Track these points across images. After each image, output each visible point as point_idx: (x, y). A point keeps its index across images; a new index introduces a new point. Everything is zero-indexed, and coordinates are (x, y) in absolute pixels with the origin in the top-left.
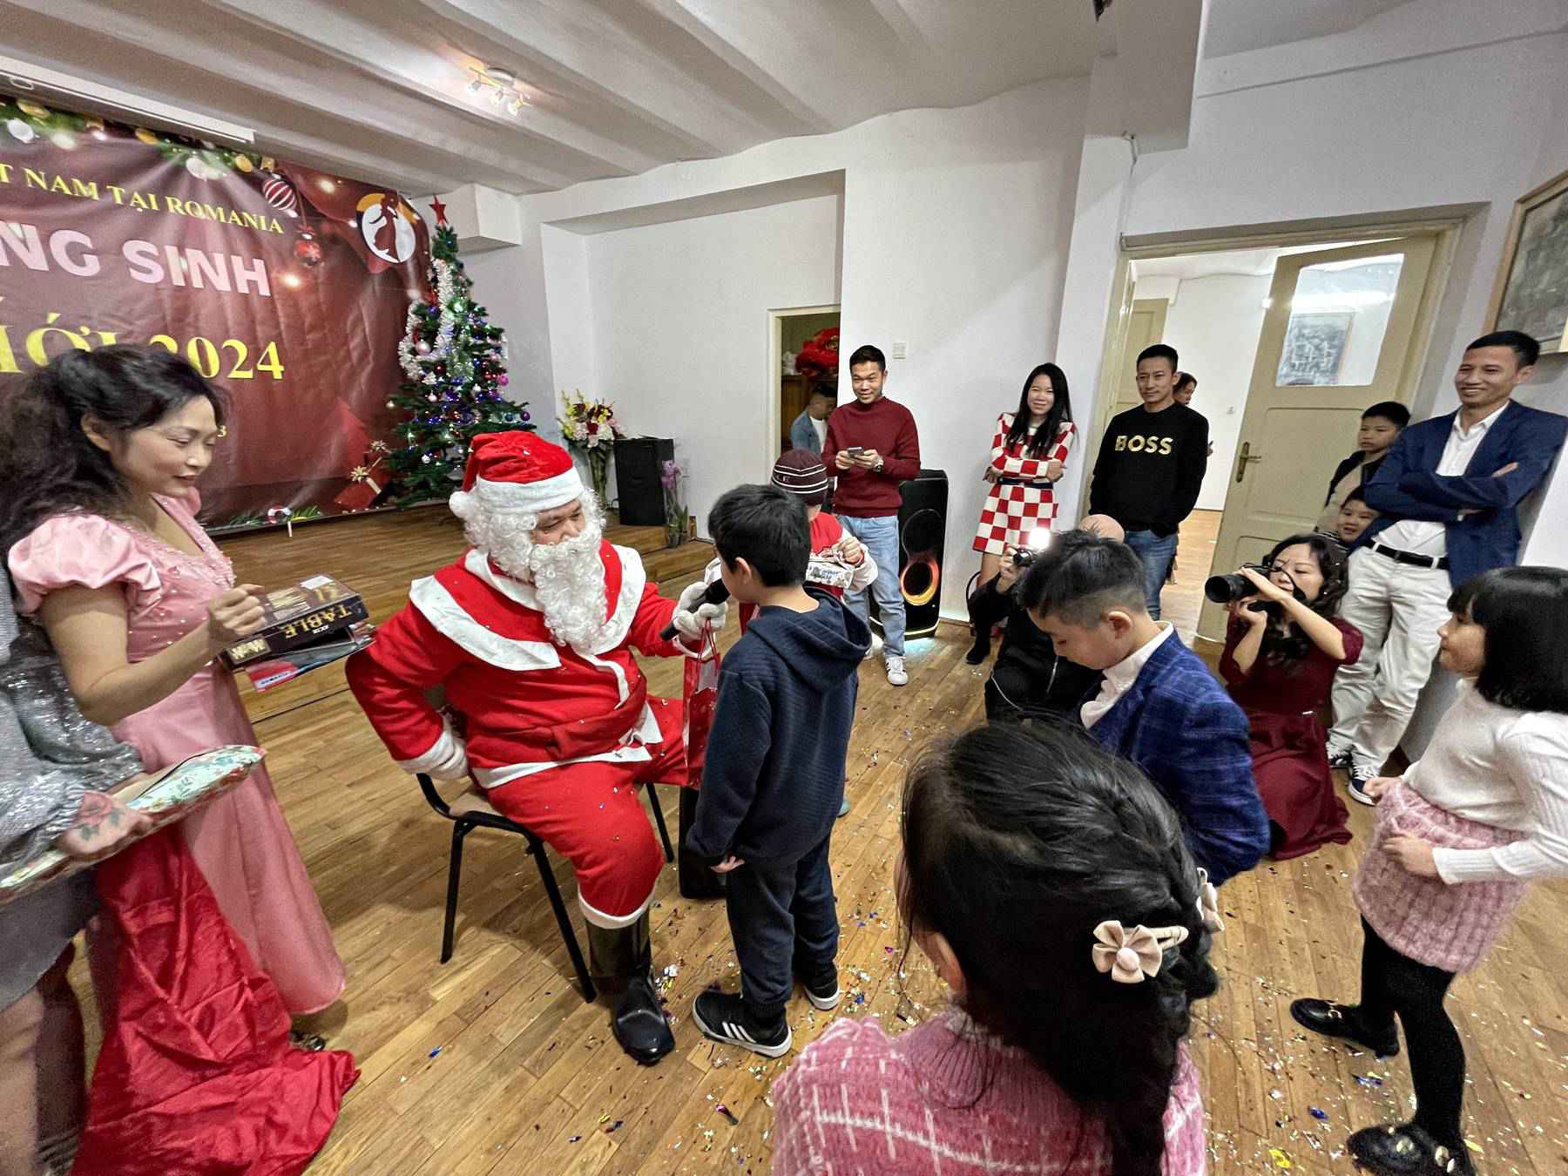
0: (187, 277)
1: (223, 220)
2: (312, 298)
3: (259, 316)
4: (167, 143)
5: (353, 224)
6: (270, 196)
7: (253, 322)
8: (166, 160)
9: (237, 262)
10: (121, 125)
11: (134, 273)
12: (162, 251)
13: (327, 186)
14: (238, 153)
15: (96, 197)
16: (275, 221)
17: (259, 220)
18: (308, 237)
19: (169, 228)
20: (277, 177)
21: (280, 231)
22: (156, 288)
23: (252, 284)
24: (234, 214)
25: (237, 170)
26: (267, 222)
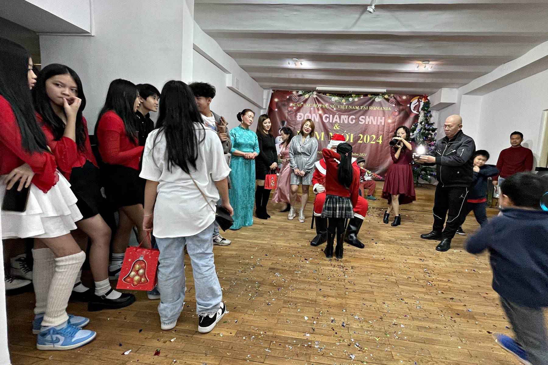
0: (369, 122)
1: (379, 109)
2: (393, 125)
3: (380, 129)
4: (373, 96)
5: (408, 105)
6: (390, 103)
7: (379, 131)
8: (372, 99)
9: (379, 118)
10: (366, 94)
11: (360, 123)
12: (366, 118)
13: (404, 97)
14: (386, 95)
15: (358, 109)
16: (390, 108)
17: (386, 108)
18: (396, 110)
19: (369, 113)
20: (393, 98)
21: (390, 110)
22: (363, 125)
23: (381, 123)
24: (381, 108)
25: (385, 98)
26: (388, 108)
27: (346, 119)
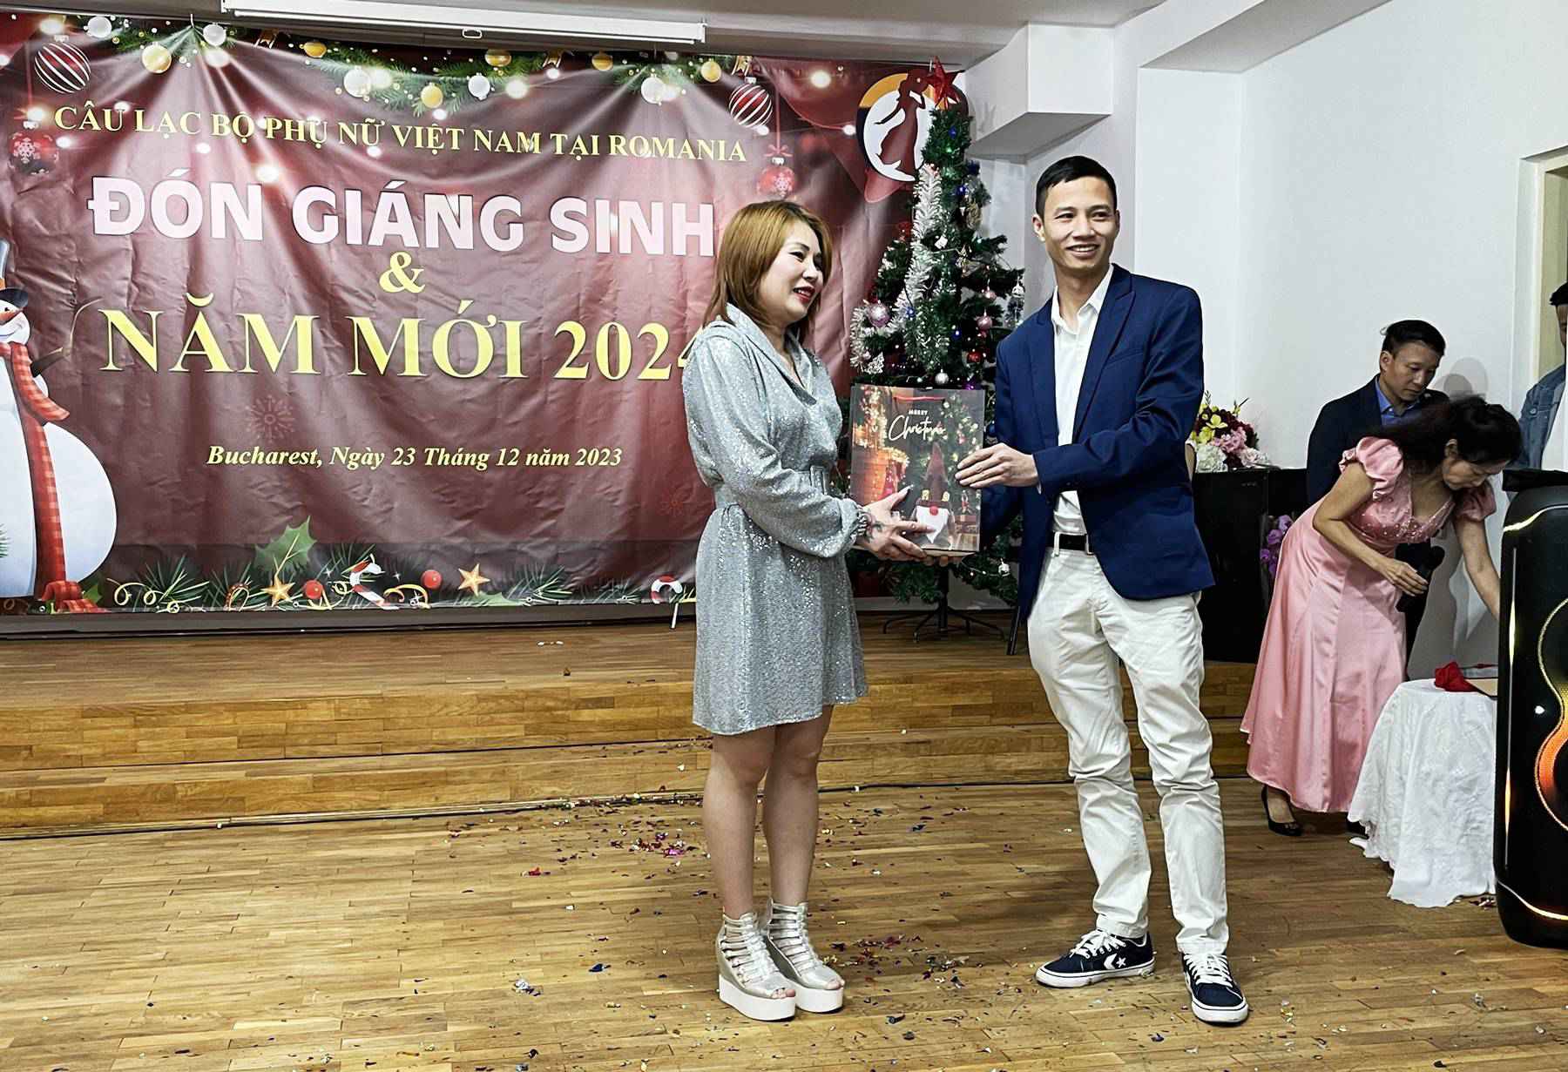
0: (614, 242)
1: (671, 155)
3: (693, 287)
4: (625, 65)
5: (850, 130)
6: (736, 112)
7: (684, 296)
8: (620, 85)
9: (679, 210)
10: (577, 54)
11: (557, 242)
12: (592, 209)
13: (820, 79)
14: (706, 59)
15: (537, 151)
16: (737, 146)
17: (717, 145)
18: (780, 161)
19: (611, 174)
20: (752, 80)
21: (742, 159)
22: (577, 257)
23: (692, 241)
24: (686, 143)
25: (702, 83)
26: (728, 150)
27: (458, 219)
